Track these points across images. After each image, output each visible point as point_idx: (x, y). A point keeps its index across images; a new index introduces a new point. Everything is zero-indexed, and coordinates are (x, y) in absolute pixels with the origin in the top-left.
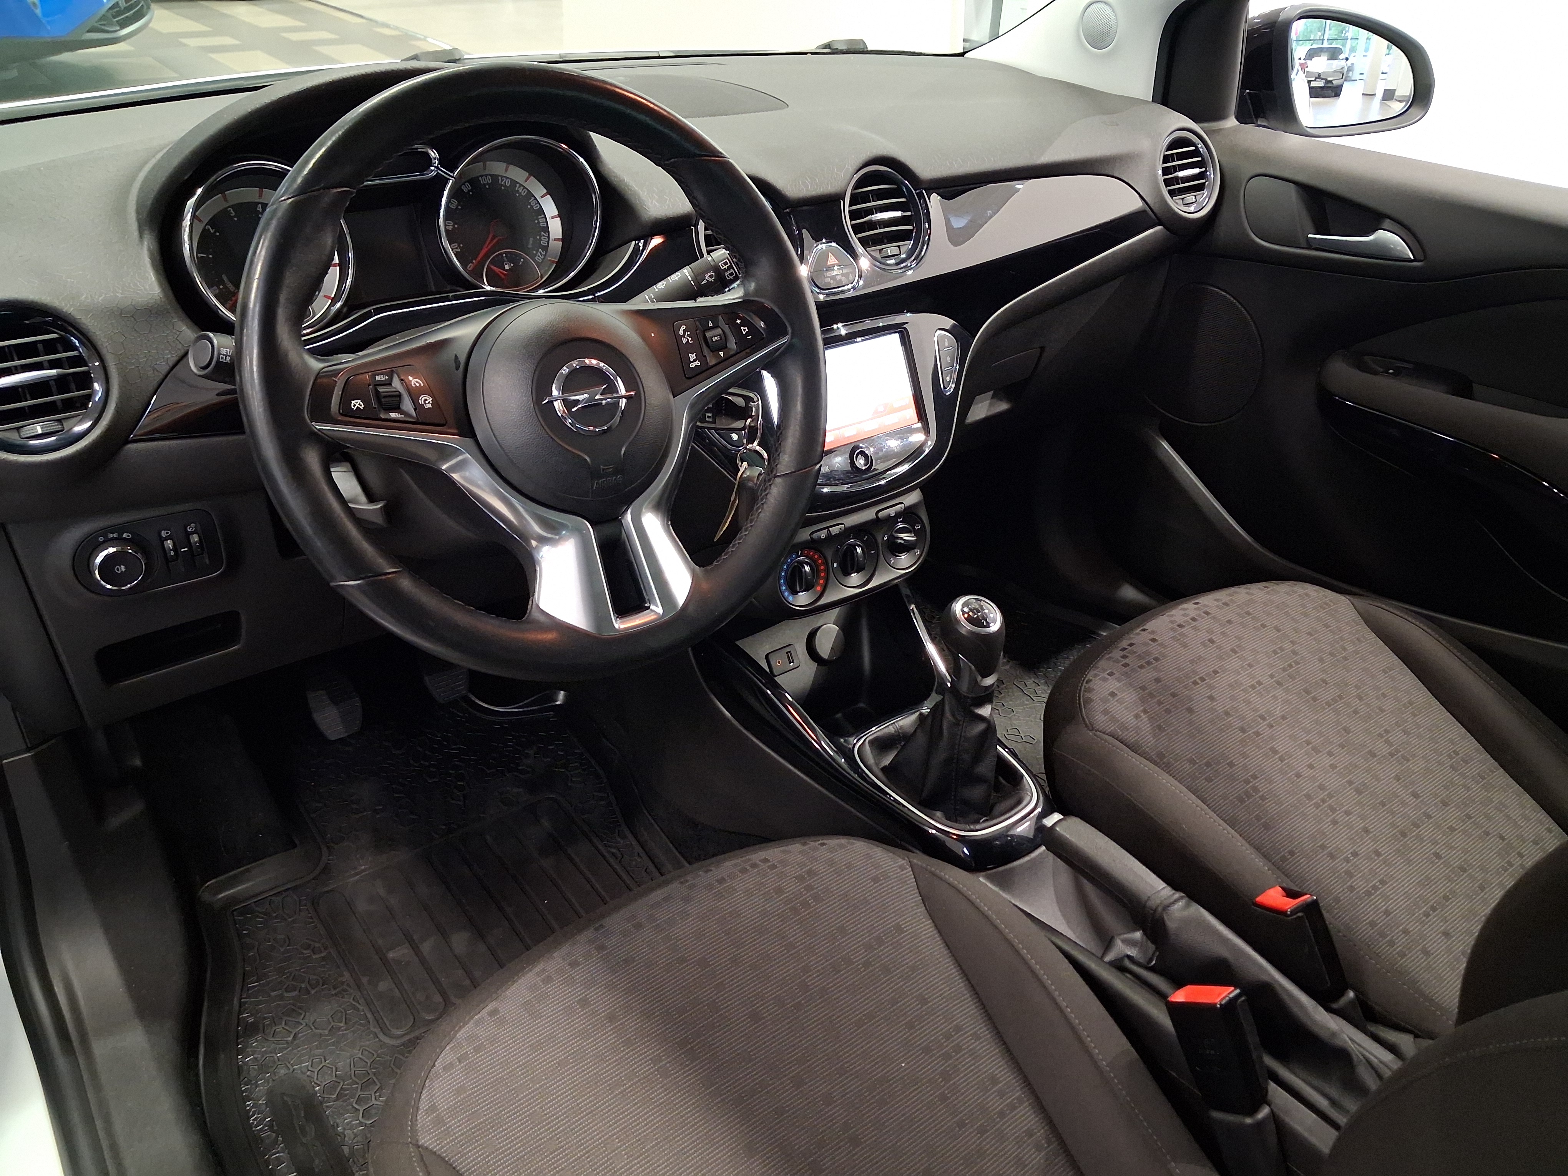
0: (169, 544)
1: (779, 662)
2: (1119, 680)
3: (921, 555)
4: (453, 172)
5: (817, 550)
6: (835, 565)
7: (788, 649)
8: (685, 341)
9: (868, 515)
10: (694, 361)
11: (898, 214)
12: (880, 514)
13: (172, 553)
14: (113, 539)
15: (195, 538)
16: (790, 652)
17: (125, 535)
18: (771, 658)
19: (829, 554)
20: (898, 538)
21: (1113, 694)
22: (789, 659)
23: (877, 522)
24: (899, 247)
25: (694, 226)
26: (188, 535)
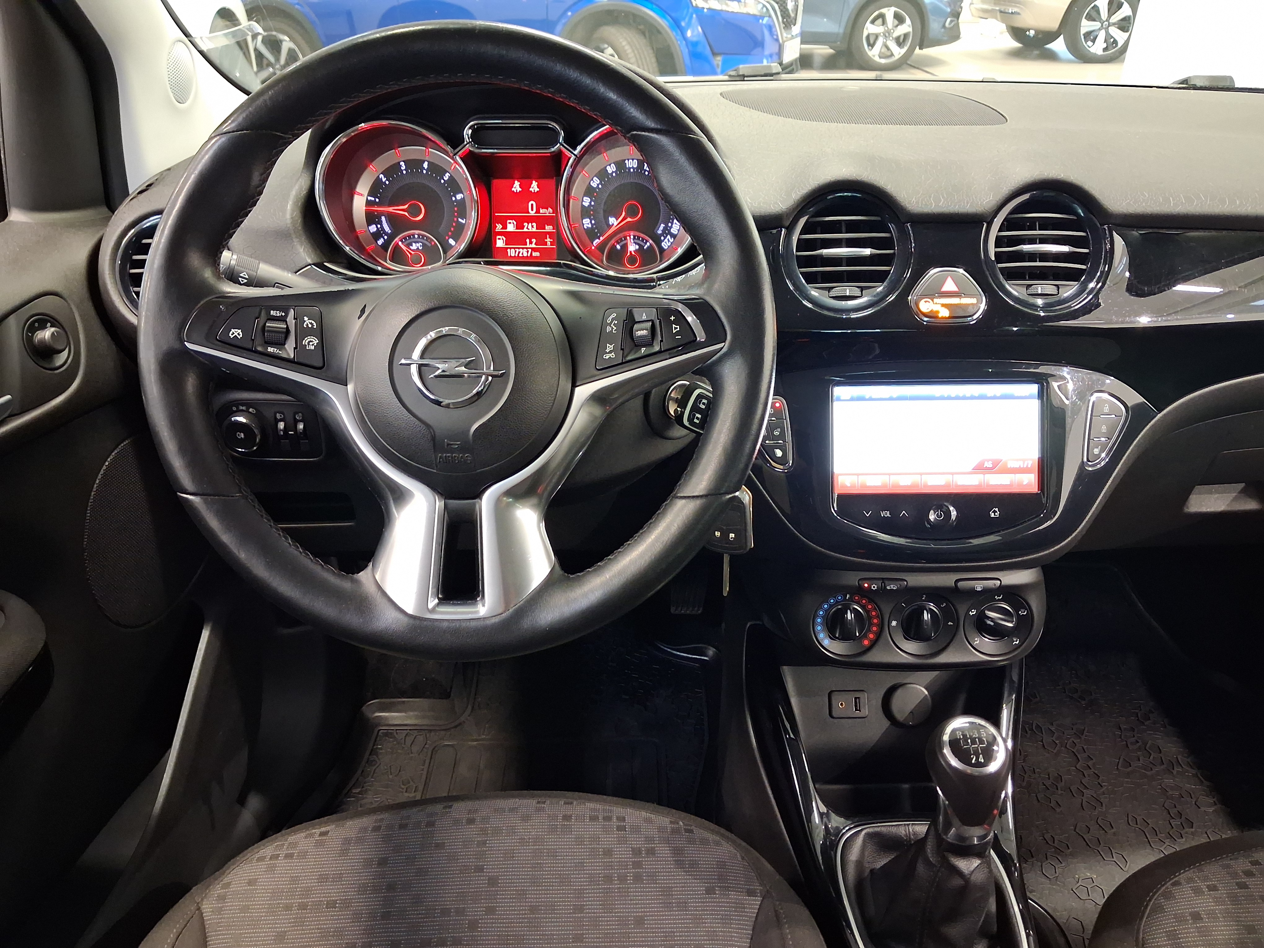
0: (281, 425)
1: (842, 704)
2: (1217, 901)
3: (1018, 646)
4: (575, 149)
5: (871, 601)
6: (894, 623)
7: (858, 695)
8: (608, 329)
9: (946, 580)
10: (610, 352)
11: (1065, 249)
12: (960, 584)
13: (282, 433)
14: (242, 411)
15: (301, 426)
16: (859, 698)
17: (251, 410)
18: (834, 697)
19: (887, 609)
20: (989, 618)
21: (1196, 917)
22: (856, 706)
23: (955, 591)
24: (1057, 286)
25: (787, 228)
26: (296, 422)
